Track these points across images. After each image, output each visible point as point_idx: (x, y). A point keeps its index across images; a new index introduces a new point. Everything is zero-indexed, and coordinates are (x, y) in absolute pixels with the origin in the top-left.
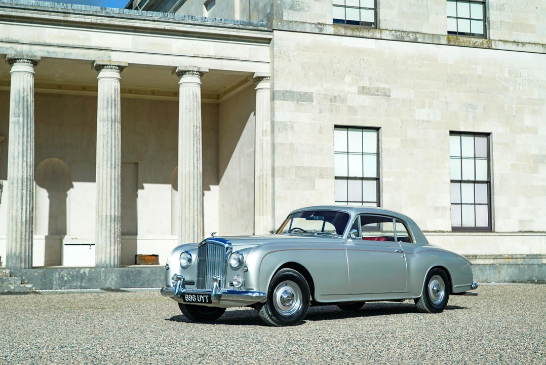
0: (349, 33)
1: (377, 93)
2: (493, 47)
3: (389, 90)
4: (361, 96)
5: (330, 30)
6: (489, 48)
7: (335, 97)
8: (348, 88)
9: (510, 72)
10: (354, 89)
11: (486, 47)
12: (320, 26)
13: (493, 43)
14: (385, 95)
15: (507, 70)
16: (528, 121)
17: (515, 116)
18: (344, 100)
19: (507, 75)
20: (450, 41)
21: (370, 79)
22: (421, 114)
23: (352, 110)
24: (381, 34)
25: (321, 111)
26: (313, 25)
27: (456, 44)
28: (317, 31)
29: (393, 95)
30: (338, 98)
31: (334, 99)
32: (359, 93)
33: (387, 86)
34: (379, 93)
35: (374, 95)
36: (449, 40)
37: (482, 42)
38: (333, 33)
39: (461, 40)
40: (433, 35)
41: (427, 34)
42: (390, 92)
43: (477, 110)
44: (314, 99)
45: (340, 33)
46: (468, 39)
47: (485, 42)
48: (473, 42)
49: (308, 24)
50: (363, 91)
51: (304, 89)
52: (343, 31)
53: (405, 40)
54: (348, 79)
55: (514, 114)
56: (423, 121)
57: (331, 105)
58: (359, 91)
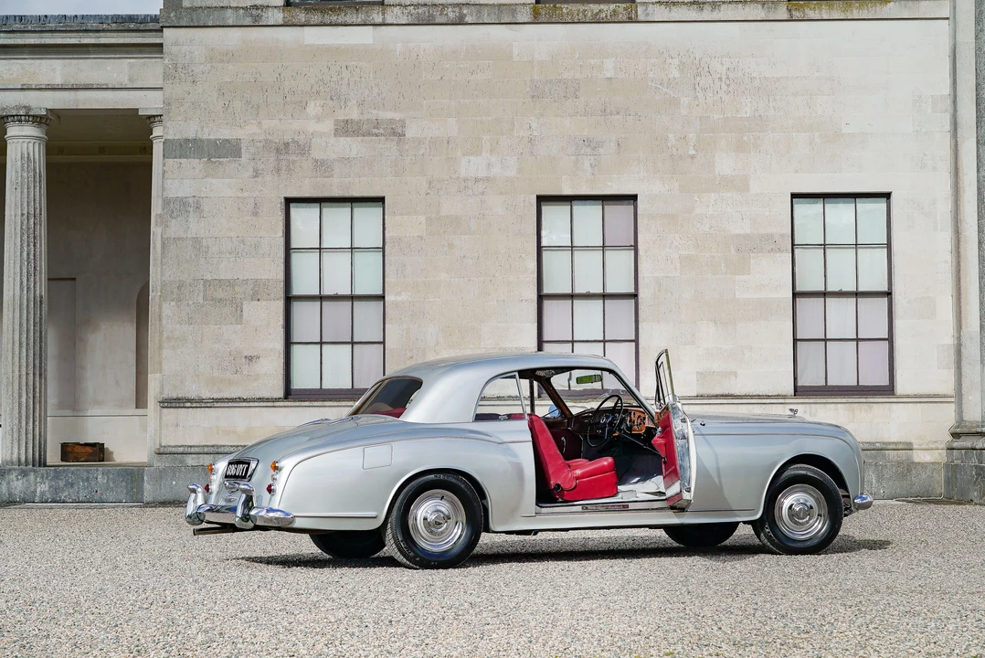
0: (316, 18)
1: (376, 131)
2: (641, 18)
3: (403, 122)
4: (342, 139)
5: (278, 16)
6: (631, 21)
7: (287, 145)
8: (315, 125)
9: (682, 66)
10: (327, 126)
11: (625, 19)
12: (254, 12)
13: (640, 10)
14: (394, 133)
15: (676, 61)
16: (725, 164)
17: (692, 157)
18: (304, 150)
19: (675, 73)
20: (540, 14)
21: (361, 104)
22: (472, 166)
23: (322, 166)
24: (383, 14)
25: (256, 174)
26: (242, 11)
27: (553, 20)
28: (248, 21)
29: (411, 132)
30: (292, 147)
31: (283, 149)
32: (337, 133)
33: (397, 116)
34: (381, 131)
35: (369, 134)
36: (536, 14)
37: (614, 11)
38: (281, 22)
39: (564, 10)
40: (500, 5)
41: (486, 5)
42: (403, 126)
43: (601, 151)
44: (243, 151)
45: (295, 21)
46: (581, 7)
47: (621, 10)
48: (592, 11)
49: (229, 11)
50: (346, 128)
51: (225, 133)
52: (302, 17)
53: (437, 21)
54: (313, 108)
55: (692, 152)
56: (477, 180)
57: (278, 160)
58: (336, 130)
